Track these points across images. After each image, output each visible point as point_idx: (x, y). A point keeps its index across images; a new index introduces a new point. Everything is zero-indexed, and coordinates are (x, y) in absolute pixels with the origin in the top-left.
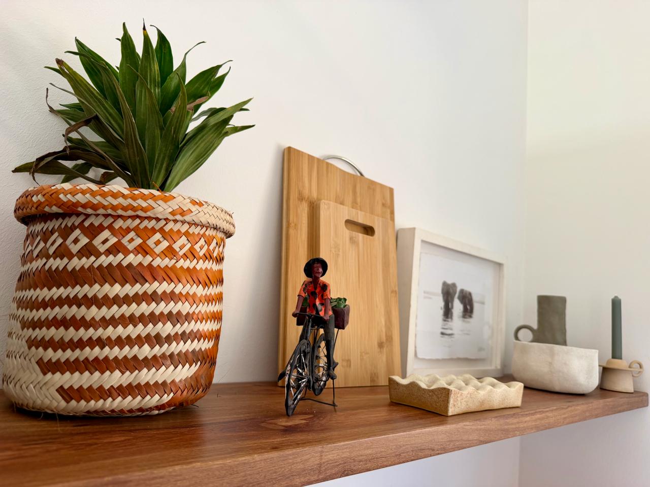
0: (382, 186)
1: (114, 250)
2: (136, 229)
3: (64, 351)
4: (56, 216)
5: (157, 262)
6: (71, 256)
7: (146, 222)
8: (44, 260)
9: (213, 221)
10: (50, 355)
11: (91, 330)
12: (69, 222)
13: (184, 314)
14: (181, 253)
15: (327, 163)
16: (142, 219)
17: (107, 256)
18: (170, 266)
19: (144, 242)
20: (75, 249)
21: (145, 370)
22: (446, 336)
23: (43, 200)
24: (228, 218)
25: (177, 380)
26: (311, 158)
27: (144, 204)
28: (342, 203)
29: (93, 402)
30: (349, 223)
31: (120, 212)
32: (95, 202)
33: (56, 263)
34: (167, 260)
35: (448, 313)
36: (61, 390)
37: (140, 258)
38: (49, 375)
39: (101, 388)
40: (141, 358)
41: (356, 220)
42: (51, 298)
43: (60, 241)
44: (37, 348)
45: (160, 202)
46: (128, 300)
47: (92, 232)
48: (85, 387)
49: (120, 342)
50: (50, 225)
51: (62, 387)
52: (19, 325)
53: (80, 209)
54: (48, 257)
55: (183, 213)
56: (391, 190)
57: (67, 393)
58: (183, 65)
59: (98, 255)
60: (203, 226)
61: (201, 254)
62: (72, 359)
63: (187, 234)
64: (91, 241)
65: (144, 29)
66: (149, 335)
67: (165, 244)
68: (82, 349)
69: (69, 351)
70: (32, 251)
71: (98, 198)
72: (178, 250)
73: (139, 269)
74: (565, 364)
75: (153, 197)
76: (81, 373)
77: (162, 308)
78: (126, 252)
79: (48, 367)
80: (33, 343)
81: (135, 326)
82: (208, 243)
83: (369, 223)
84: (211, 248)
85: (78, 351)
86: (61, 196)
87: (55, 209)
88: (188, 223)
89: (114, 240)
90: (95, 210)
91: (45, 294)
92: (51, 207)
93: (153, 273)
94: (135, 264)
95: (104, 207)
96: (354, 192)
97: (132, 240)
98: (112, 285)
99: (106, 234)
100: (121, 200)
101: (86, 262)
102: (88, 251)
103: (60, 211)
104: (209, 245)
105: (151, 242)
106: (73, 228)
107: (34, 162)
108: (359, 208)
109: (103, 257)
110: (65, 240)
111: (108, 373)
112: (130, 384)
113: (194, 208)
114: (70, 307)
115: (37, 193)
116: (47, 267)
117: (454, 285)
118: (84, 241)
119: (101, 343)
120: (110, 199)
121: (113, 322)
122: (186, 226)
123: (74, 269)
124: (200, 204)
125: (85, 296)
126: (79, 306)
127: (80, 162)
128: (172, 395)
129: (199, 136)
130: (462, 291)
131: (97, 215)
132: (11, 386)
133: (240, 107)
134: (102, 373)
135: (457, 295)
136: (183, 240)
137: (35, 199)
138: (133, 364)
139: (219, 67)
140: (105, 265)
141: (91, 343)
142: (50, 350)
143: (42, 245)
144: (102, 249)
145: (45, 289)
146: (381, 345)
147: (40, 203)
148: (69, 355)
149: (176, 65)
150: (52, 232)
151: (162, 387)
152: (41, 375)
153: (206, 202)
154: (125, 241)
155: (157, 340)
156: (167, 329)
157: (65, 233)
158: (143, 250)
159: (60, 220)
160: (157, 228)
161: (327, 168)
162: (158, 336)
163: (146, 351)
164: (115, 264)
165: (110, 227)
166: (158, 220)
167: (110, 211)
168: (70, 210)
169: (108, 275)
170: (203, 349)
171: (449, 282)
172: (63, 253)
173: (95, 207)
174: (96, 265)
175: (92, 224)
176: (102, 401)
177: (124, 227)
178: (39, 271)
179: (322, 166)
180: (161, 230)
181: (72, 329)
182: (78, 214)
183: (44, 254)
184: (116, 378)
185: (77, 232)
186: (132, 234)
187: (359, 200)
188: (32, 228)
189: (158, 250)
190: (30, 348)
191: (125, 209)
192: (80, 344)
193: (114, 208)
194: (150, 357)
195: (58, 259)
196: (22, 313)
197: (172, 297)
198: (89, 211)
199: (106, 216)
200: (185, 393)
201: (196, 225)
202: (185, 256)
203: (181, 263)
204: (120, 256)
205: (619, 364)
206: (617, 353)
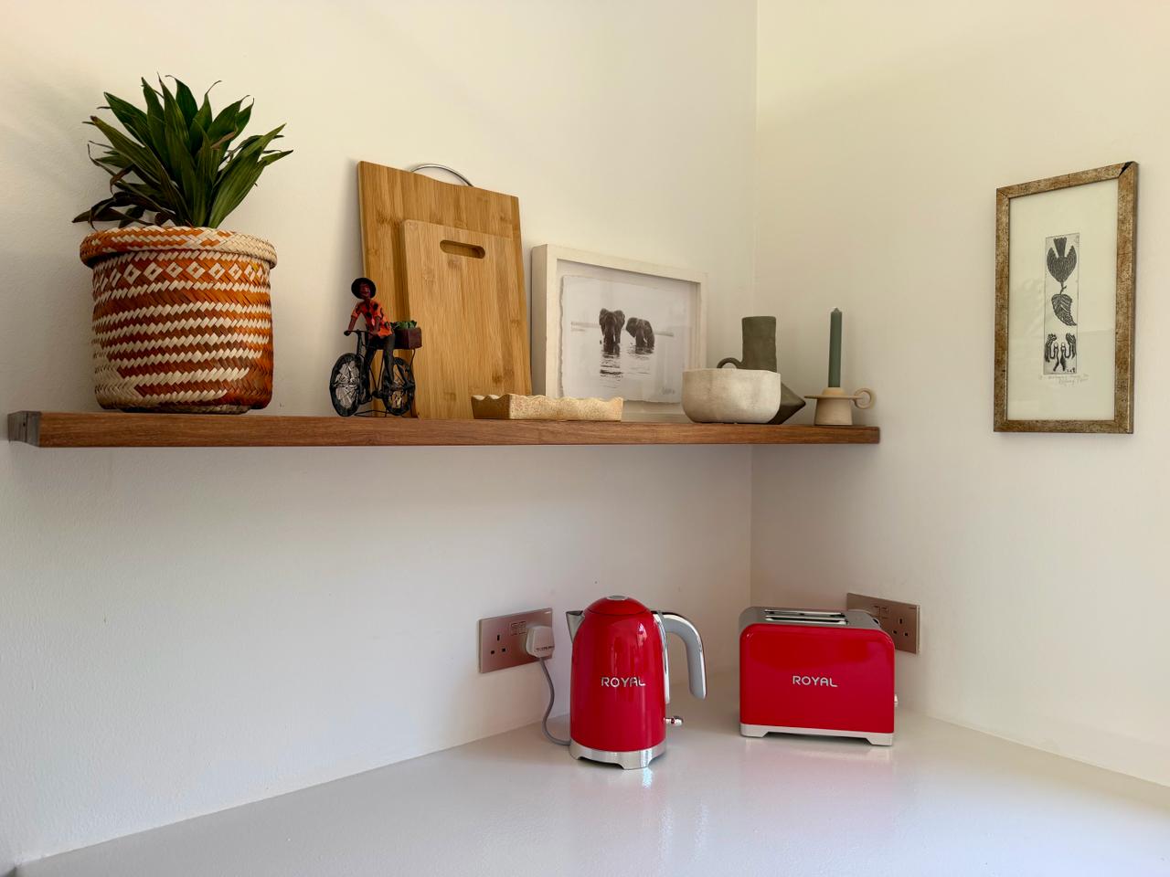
0: (499, 196)
1: (161, 279)
2: (176, 260)
3: (135, 359)
4: (112, 256)
5: (197, 285)
6: (129, 286)
7: (183, 254)
8: (110, 292)
9: (241, 248)
10: (126, 363)
11: (153, 342)
12: (123, 259)
13: (227, 327)
14: (217, 277)
15: (416, 174)
16: (180, 251)
17: (157, 284)
18: (208, 288)
19: (184, 270)
20: (131, 280)
21: (200, 371)
22: (609, 375)
23: (100, 243)
24: (270, 248)
25: (229, 380)
26: (391, 171)
27: (178, 239)
28: (440, 222)
29: (162, 395)
30: (446, 245)
31: (160, 247)
32: (139, 241)
33: (119, 293)
34: (205, 284)
35: (611, 347)
36: (138, 388)
37: (183, 283)
38: (128, 378)
39: (167, 384)
40: (195, 361)
41: (456, 240)
42: (120, 321)
43: (119, 275)
44: (115, 360)
45: (191, 236)
46: (178, 317)
47: (143, 265)
48: (155, 384)
49: (177, 350)
50: (110, 263)
51: (138, 385)
52: (99, 346)
53: (129, 248)
54: (112, 289)
55: (212, 244)
56: (515, 201)
57: (143, 390)
58: (207, 104)
59: (149, 283)
60: (234, 254)
61: (236, 277)
62: (142, 365)
63: (220, 261)
64: (143, 272)
65: (160, 81)
66: (198, 344)
67: (202, 271)
68: (148, 356)
69: (139, 359)
70: (100, 287)
71: (141, 237)
72: (214, 275)
73: (184, 292)
74: (724, 388)
75: (184, 232)
76: (151, 374)
77: (206, 322)
78: (172, 280)
79: (126, 372)
80: (112, 357)
81: (187, 337)
82: (243, 267)
83: (475, 243)
84: (247, 272)
85: (145, 358)
86: (113, 238)
87: (110, 250)
88: (220, 252)
89: (159, 271)
90: (141, 247)
91: (114, 318)
92: (106, 248)
93: (196, 295)
94: (180, 289)
95: (147, 244)
96: (457, 207)
97: (174, 269)
98: (164, 306)
99: (153, 266)
100: (159, 237)
101: (141, 290)
102: (142, 281)
103: (114, 251)
104: (243, 270)
105: (190, 270)
106: (127, 264)
107: (88, 212)
108: (465, 226)
109: (154, 285)
110: (123, 274)
111: (170, 373)
112: (189, 382)
113: (221, 239)
114: (135, 325)
115: (94, 238)
116: (112, 297)
117: (620, 314)
118: (137, 273)
119: (162, 351)
120: (150, 237)
121: (169, 334)
122: (218, 255)
123: (133, 296)
124: (228, 235)
125: (145, 316)
126: (141, 325)
127: (132, 206)
128: (225, 391)
129: (235, 171)
130: (633, 321)
131: (143, 251)
132: (101, 392)
133: (274, 135)
134: (166, 373)
135: (625, 326)
136: (217, 266)
137: (93, 243)
138: (189, 366)
139: (240, 102)
140: (156, 291)
141: (155, 351)
142: (125, 360)
143: (106, 280)
144: (152, 278)
145: (114, 314)
146: (497, 380)
147: (98, 246)
148: (139, 361)
149: (200, 104)
150: (112, 269)
151: (216, 385)
152: (121, 378)
153: (234, 233)
154: (169, 270)
155: (206, 347)
156: (214, 339)
157: (122, 268)
158: (184, 276)
159: (116, 259)
160: (193, 258)
161: (416, 181)
162: (206, 345)
163: (198, 356)
164: (163, 289)
165: (155, 260)
166: (193, 251)
167: (152, 247)
168: (122, 249)
169: (159, 298)
170: (250, 358)
171: (612, 309)
172: (123, 284)
173: (140, 245)
174: (149, 291)
175: (141, 259)
176: (169, 394)
177: (167, 259)
178: (108, 301)
179: (409, 180)
180: (197, 259)
181: (138, 342)
182: (129, 252)
183: (109, 288)
184: (177, 377)
185: (131, 267)
186: (173, 265)
187: (464, 216)
188: (96, 268)
189: (196, 276)
190: (110, 360)
191: (163, 244)
192: (147, 353)
193: (155, 244)
194: (202, 361)
195: (120, 290)
196: (100, 336)
197: (213, 313)
198: (136, 248)
199: (151, 251)
200: (238, 391)
201: (228, 253)
202: (221, 280)
203: (218, 285)
204: (167, 283)
205: (835, 392)
206: (834, 380)
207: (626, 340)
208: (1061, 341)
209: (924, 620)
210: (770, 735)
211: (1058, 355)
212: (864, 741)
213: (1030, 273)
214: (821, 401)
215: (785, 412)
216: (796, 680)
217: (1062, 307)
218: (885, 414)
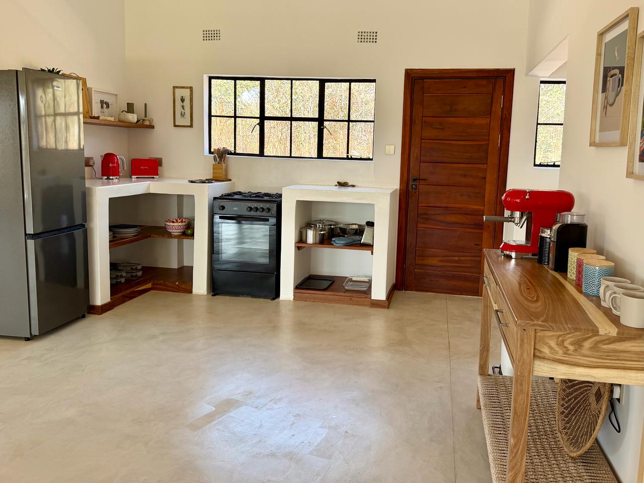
22: (102, 113)
35: (102, 107)
74: (126, 116)
130: (106, 102)
135: (104, 103)
171: (102, 100)
205: (146, 118)
206: (146, 117)
207: (105, 106)
208: (183, 113)
209: (163, 160)
210: (137, 178)
211: (183, 115)
212: (154, 178)
213: (178, 102)
214: (143, 120)
215: (138, 121)
216: (142, 168)
217: (183, 107)
218: (155, 123)
